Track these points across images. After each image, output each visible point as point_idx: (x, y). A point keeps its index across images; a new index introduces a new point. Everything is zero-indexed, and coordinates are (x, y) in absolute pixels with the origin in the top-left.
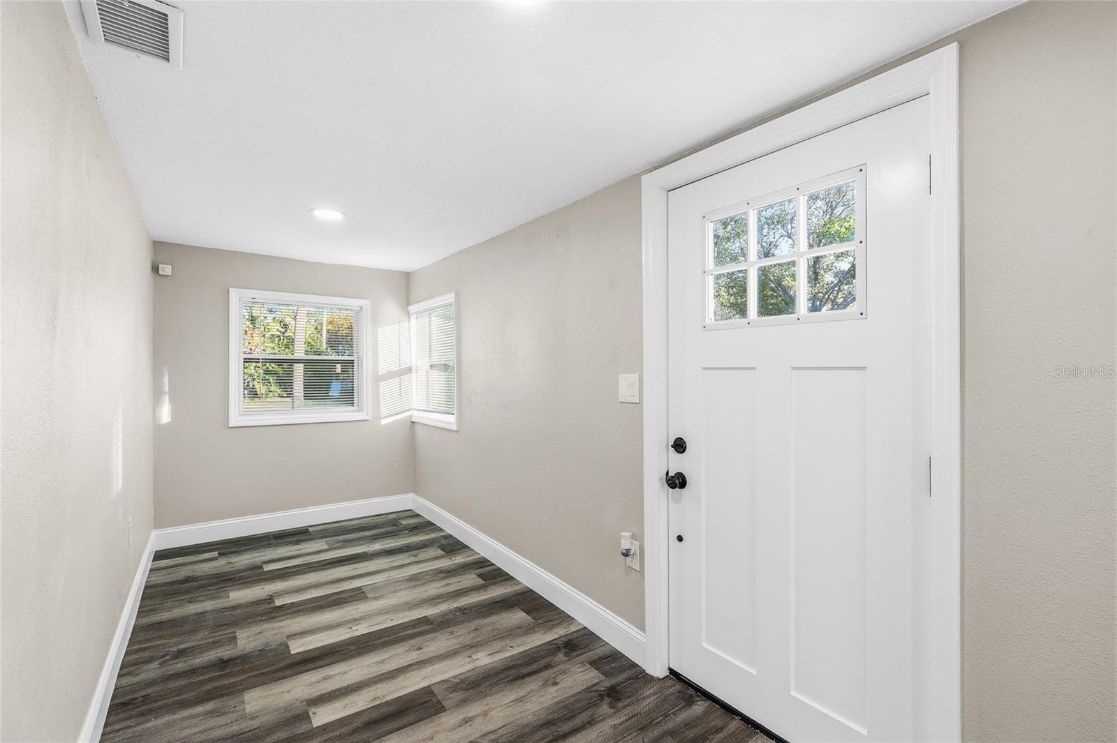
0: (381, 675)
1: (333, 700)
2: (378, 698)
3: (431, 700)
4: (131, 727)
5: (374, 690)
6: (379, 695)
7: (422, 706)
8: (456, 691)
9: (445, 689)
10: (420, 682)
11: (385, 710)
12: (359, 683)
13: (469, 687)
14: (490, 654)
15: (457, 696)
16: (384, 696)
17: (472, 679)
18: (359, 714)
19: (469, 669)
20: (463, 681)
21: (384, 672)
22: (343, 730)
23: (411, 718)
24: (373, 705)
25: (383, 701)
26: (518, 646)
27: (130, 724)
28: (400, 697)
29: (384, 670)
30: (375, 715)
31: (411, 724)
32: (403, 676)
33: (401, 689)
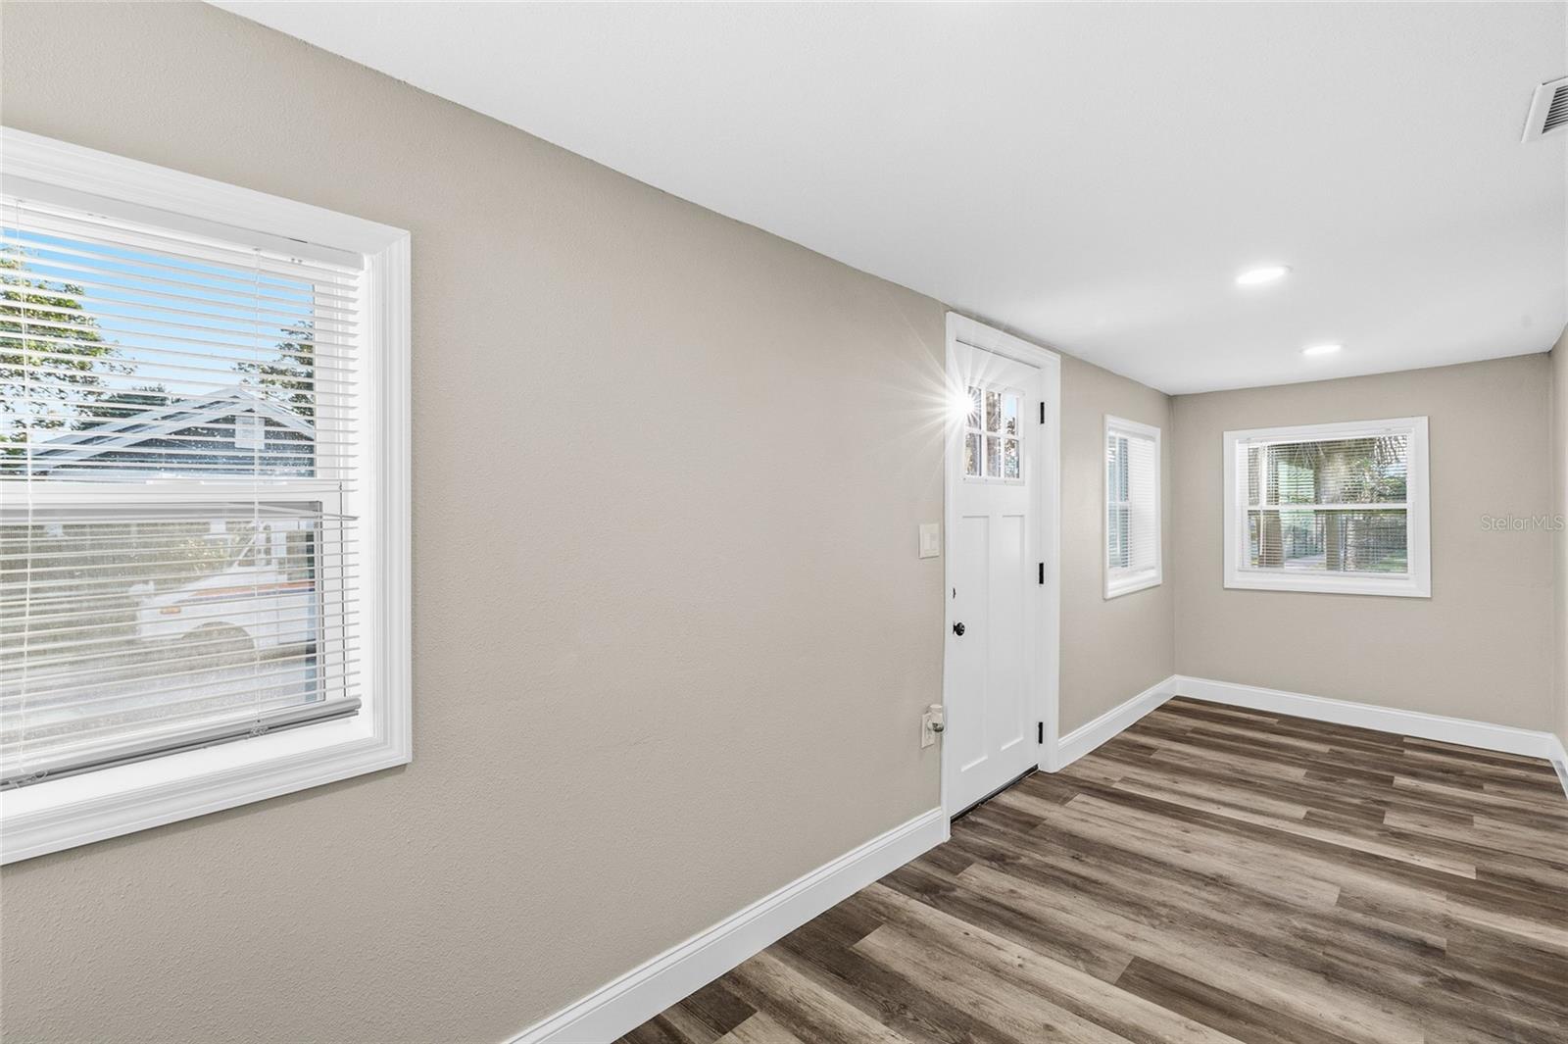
3: (1136, 975)
6: (1182, 1028)
8: (1098, 959)
9: (1105, 968)
10: (1118, 997)
11: (1197, 1011)
13: (1081, 950)
14: (999, 949)
15: (1105, 955)
16: (1179, 1023)
19: (1046, 958)
24: (1205, 1027)
26: (959, 929)
28: (1161, 1005)
30: (1214, 1017)
32: (1123, 1021)
33: (1148, 1011)
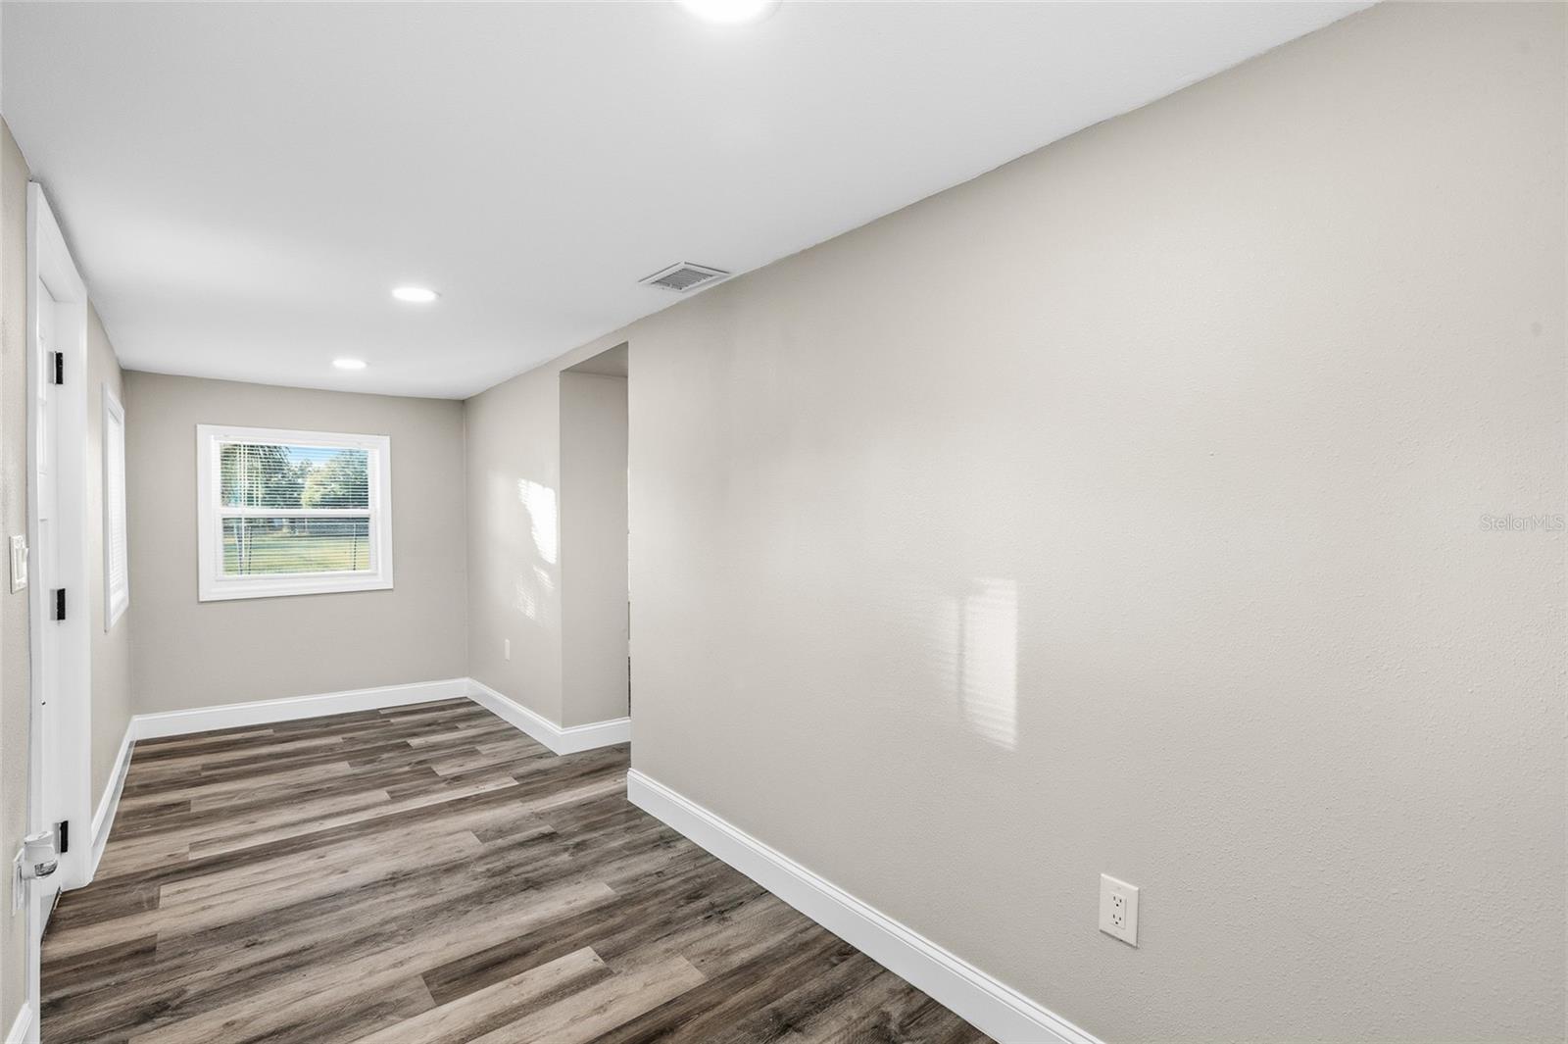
0: (514, 1019)
1: (578, 977)
2: (515, 985)
3: (440, 986)
4: (802, 932)
5: (523, 995)
6: (515, 988)
7: (454, 977)
8: (398, 1002)
9: (413, 1002)
10: (450, 1011)
12: (547, 1004)
13: (375, 1009)
15: (398, 995)
16: (507, 987)
17: (365, 1022)
18: (538, 964)
20: (381, 1017)
21: (509, 1026)
22: (554, 946)
23: (470, 963)
24: (522, 975)
25: (508, 980)
27: (804, 935)
28: (483, 987)
29: (510, 1030)
30: (518, 963)
31: (471, 956)
32: (477, 1021)
33: (481, 1000)
